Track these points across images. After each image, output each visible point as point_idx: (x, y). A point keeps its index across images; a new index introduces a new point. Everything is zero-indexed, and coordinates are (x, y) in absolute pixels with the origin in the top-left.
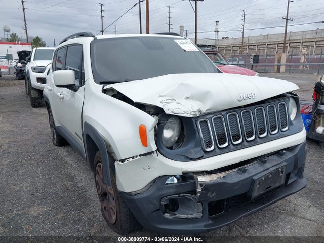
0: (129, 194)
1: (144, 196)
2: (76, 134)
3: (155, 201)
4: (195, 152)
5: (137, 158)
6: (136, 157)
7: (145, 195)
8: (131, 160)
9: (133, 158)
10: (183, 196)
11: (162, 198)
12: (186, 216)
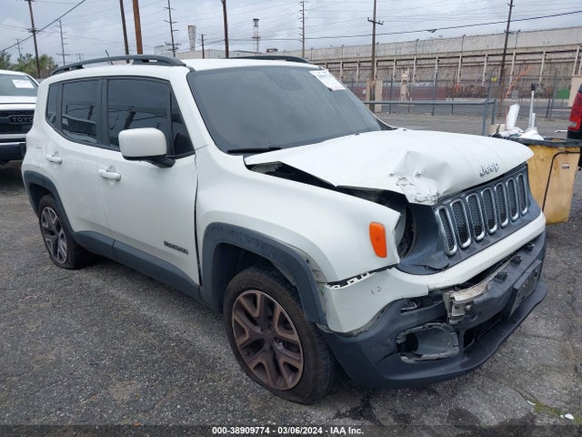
0: (349, 335)
1: (370, 335)
2: (166, 244)
3: (389, 340)
4: (437, 259)
5: (366, 277)
6: (365, 275)
7: (372, 333)
8: (356, 280)
9: (359, 277)
10: (431, 326)
11: (398, 335)
12: (437, 355)
